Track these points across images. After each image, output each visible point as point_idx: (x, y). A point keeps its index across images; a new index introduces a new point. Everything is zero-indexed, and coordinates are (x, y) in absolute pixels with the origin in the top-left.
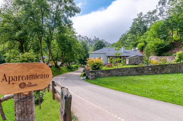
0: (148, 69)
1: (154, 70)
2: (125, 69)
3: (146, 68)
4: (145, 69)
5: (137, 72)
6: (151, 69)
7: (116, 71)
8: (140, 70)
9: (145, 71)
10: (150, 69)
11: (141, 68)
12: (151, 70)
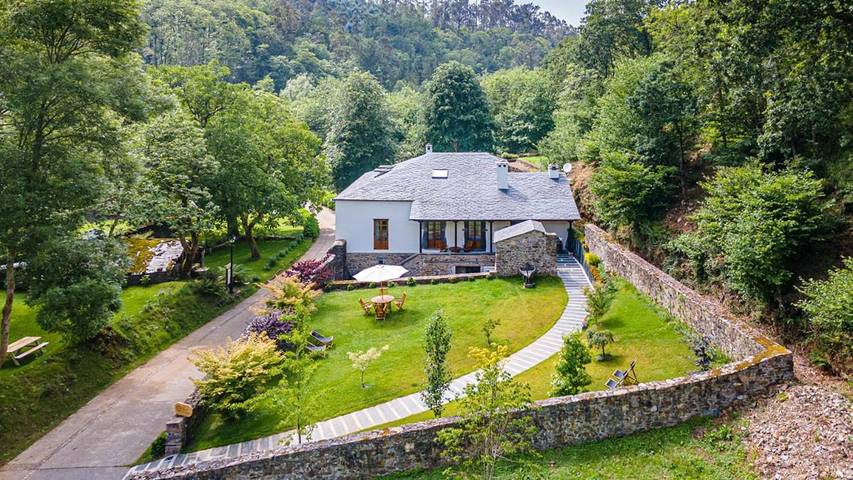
0: (401, 449)
1: (428, 451)
2: (297, 459)
3: (392, 443)
4: (388, 448)
5: (349, 467)
6: (413, 447)
7: (251, 472)
8: (365, 456)
9: (387, 461)
10: (408, 447)
11: (372, 446)
12: (412, 452)
